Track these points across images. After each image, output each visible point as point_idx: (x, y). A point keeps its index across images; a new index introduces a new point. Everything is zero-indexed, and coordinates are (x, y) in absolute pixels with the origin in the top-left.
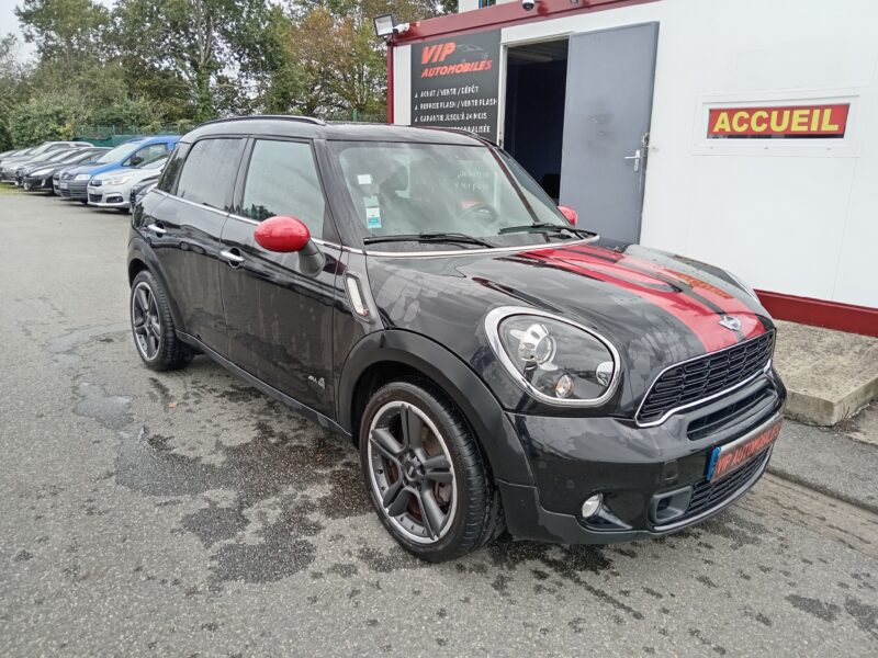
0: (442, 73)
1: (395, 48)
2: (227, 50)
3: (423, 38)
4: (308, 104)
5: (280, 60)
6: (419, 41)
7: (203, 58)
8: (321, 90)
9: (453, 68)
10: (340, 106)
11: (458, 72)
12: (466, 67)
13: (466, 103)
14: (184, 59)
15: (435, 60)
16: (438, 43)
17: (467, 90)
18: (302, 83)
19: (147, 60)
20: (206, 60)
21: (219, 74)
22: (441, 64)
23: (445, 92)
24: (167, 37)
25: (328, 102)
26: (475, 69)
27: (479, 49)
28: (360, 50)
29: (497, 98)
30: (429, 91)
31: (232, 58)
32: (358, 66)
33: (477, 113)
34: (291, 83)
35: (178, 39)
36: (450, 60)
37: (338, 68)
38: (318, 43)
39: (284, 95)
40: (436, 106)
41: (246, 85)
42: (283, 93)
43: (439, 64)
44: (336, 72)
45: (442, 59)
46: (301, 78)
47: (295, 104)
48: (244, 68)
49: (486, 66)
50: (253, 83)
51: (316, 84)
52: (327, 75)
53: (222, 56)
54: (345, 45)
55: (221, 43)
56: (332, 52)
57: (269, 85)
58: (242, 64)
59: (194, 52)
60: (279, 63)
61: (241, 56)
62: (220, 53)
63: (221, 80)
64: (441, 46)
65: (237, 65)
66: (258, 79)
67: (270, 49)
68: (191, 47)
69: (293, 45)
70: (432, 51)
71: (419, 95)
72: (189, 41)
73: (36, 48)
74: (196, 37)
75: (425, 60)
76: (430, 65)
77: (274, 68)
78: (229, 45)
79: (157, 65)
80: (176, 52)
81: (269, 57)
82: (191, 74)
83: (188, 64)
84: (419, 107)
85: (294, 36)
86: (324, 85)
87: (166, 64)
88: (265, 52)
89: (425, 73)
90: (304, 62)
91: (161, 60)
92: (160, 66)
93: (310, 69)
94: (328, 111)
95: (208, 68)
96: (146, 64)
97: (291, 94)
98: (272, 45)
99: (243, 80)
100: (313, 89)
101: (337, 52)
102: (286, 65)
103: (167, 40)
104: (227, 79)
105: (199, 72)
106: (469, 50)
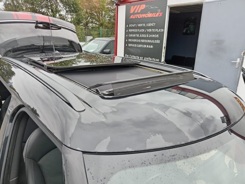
0: (139, 17)
1: (119, 6)
2: (62, 6)
3: (131, 2)
4: (86, 23)
5: (78, 10)
6: (129, 4)
7: (54, 9)
8: (90, 19)
9: (144, 15)
10: (95, 23)
11: (146, 17)
12: (150, 15)
13: (150, 30)
14: (49, 9)
15: (136, 12)
16: (137, 5)
17: (150, 25)
18: (84, 17)
19: (38, 9)
20: (55, 9)
21: (60, 13)
22: (139, 13)
23: (140, 25)
24: (44, 2)
25: (92, 22)
26: (154, 16)
27: (156, 7)
28: (102, 7)
29: (164, 28)
30: (133, 24)
31: (63, 9)
32: (101, 12)
33: (154, 34)
34: (81, 17)
35: (47, 2)
36: (143, 12)
37: (95, 12)
38: (89, 5)
39: (79, 20)
40: (136, 30)
41: (67, 17)
42: (78, 20)
43: (138, 13)
44: (95, 13)
45: (139, 11)
46: (84, 15)
47: (82, 23)
48: (67, 12)
49: (159, 15)
50: (70, 16)
51: (89, 17)
52: (92, 14)
53: (60, 8)
54: (97, 5)
55: (60, 4)
56: (94, 7)
57: (75, 17)
58: (66, 11)
59: (52, 7)
60: (78, 11)
61: (66, 8)
62: (60, 7)
63: (60, 15)
64: (139, 6)
65: (65, 11)
66: (71, 15)
67: (75, 6)
68: (51, 5)
69: (82, 5)
70: (135, 8)
71: (129, 26)
72: (51, 3)
73: (3, 4)
74: (53, 2)
75: (132, 12)
76: (134, 14)
77: (76, 12)
78: (63, 5)
79: (41, 10)
80: (47, 7)
81: (75, 9)
82: (51, 13)
83: (50, 10)
84: (128, 31)
85: (82, 2)
86: (91, 17)
87: (43, 10)
88: (73, 7)
89: (132, 17)
90: (85, 10)
91: (42, 9)
92: (42, 11)
93: (87, 13)
94: (92, 25)
95: (56, 12)
96: (37, 10)
97: (81, 20)
98: (75, 5)
99: (67, 16)
100: (88, 18)
101: (95, 7)
102: (80, 11)
103: (44, 3)
104: (62, 15)
105: (53, 13)
106: (152, 8)
